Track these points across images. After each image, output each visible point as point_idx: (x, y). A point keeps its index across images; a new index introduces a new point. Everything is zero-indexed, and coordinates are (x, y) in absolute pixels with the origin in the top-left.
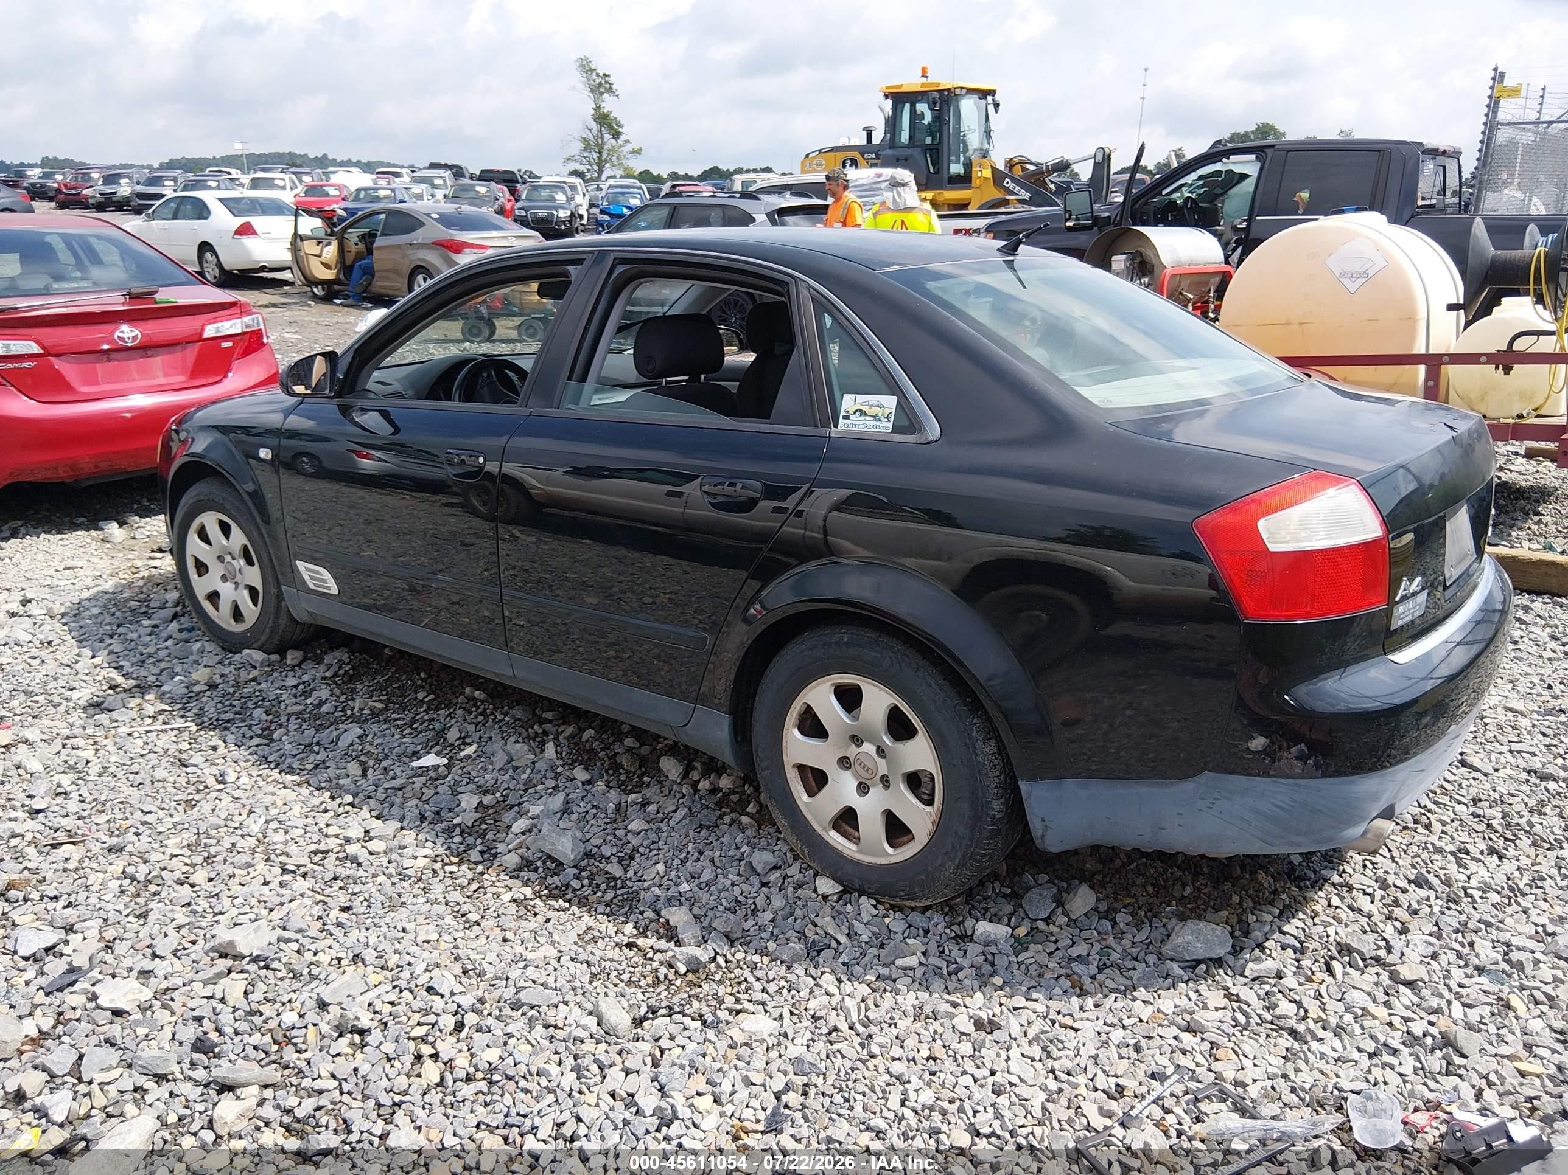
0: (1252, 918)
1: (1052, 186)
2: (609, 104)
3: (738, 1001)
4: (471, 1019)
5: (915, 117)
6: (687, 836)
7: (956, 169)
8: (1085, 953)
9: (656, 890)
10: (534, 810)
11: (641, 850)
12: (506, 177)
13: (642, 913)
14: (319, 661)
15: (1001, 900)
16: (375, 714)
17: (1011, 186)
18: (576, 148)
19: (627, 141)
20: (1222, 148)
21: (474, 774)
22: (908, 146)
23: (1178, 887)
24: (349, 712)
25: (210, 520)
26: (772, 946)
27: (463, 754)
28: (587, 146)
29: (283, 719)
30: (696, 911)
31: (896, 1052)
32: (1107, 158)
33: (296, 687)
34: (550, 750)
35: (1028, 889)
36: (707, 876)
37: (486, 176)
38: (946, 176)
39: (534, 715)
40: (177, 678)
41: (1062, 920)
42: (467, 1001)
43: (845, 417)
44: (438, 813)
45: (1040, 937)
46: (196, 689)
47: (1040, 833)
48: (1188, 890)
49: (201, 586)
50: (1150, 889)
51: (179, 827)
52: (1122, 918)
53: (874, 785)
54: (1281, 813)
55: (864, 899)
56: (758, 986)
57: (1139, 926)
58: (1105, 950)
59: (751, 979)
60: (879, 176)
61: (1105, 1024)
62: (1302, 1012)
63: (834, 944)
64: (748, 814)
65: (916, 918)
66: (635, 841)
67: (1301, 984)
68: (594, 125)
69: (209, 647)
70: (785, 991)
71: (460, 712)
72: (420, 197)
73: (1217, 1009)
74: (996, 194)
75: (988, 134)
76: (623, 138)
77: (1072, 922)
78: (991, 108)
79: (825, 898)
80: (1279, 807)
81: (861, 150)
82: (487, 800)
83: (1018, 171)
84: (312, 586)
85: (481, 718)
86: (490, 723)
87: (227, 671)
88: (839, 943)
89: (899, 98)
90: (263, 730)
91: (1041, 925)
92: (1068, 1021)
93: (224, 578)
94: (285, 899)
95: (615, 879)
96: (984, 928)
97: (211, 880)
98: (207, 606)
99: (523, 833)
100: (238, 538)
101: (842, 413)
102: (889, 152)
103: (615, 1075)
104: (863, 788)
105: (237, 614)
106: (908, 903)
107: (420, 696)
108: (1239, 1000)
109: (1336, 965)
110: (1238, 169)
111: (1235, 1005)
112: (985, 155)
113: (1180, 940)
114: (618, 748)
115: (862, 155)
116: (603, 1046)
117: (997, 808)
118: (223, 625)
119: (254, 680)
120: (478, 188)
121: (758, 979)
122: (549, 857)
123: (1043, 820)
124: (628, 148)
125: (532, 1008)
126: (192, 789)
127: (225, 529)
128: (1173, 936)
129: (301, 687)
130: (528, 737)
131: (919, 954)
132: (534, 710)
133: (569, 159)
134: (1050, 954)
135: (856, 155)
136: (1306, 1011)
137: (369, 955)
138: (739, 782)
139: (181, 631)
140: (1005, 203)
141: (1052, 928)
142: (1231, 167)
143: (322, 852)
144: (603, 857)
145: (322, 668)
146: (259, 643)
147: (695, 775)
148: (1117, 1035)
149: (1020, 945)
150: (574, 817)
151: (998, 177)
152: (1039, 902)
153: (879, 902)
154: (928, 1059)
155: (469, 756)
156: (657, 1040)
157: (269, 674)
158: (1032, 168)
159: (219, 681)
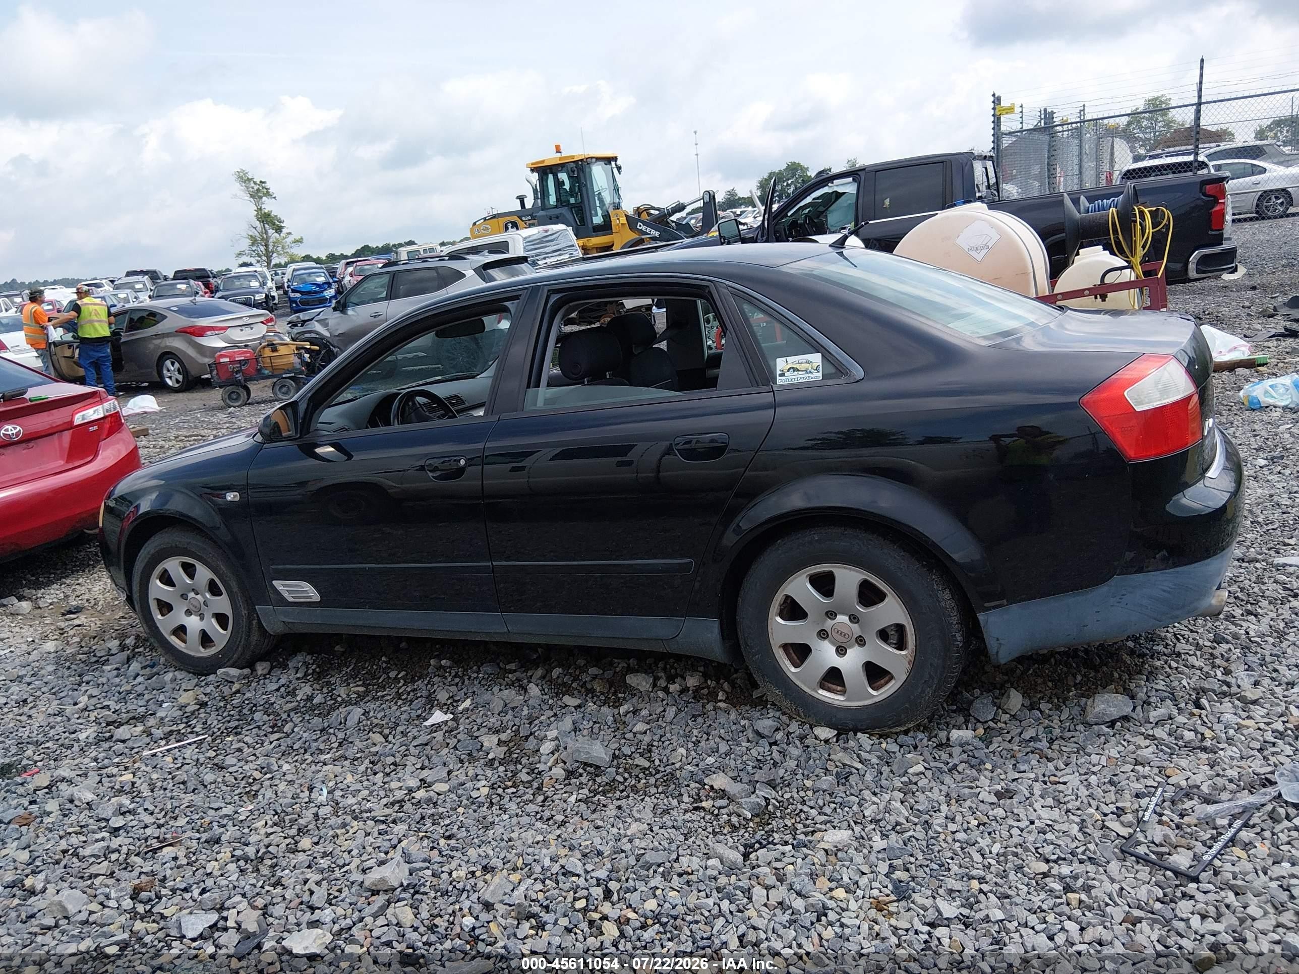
0: (1132, 686)
1: (674, 224)
2: (268, 205)
3: (805, 826)
4: (613, 886)
5: (559, 184)
6: (687, 725)
7: (598, 220)
8: (1034, 735)
9: (689, 767)
10: (552, 734)
11: (655, 743)
12: (198, 274)
13: (688, 786)
14: (285, 667)
15: (953, 715)
16: (361, 697)
17: (644, 228)
18: (245, 244)
19: (290, 233)
20: (825, 176)
21: (479, 721)
22: (556, 207)
23: (1070, 678)
24: (339, 699)
25: (173, 566)
26: (808, 783)
27: (460, 708)
28: (254, 242)
29: (284, 716)
30: (731, 774)
31: (952, 827)
32: (712, 197)
33: (278, 690)
34: (534, 690)
35: (972, 702)
36: (723, 748)
37: (181, 275)
38: (590, 226)
39: (501, 669)
40: (165, 705)
41: (1006, 717)
42: (602, 874)
43: (781, 375)
44: (470, 755)
45: (993, 733)
46: (189, 709)
47: (995, 651)
48: (1079, 678)
49: (165, 623)
50: (1050, 684)
51: (256, 813)
52: (1044, 706)
53: (851, 647)
54: (1166, 595)
55: (859, 735)
56: (814, 812)
57: (1058, 708)
58: (1048, 729)
59: (806, 809)
60: (546, 231)
61: (1080, 774)
62: (1199, 736)
63: (854, 771)
64: (720, 701)
65: (902, 738)
66: (647, 739)
67: (1189, 719)
68: (257, 224)
69: (179, 675)
70: (838, 810)
71: (436, 679)
72: (126, 300)
73: (1147, 747)
74: (634, 236)
75: (617, 189)
76: (285, 231)
77: (1014, 717)
78: (615, 170)
79: (827, 741)
80: (1164, 591)
81: (519, 214)
82: (504, 737)
83: (644, 216)
84: (291, 600)
85: (457, 680)
86: (467, 682)
87: (208, 690)
88: (858, 770)
89: (543, 171)
90: (272, 727)
91: (991, 724)
92: (1052, 779)
93: (189, 613)
94: (395, 841)
95: (648, 769)
96: (955, 734)
97: (317, 844)
98: (174, 641)
99: (553, 753)
100: (204, 574)
101: (778, 372)
102: (542, 213)
103: (759, 893)
104: (841, 651)
105: (206, 639)
106: (894, 730)
107: (392, 674)
108: (1156, 739)
109: (1204, 701)
110: (840, 190)
111: (1156, 742)
112: (617, 207)
113: (1097, 710)
114: (585, 677)
115: (520, 218)
116: (733, 878)
117: (959, 639)
118: (192, 654)
119: (238, 692)
120: (179, 286)
121: (812, 808)
122: (586, 764)
123: (998, 640)
124: (290, 239)
125: (659, 866)
126: (243, 783)
127: (189, 570)
128: (1088, 708)
129: (282, 689)
130: (507, 684)
131: (922, 762)
132: (498, 664)
133: (240, 254)
134: (1010, 741)
135: (515, 218)
136: (1202, 734)
137: (496, 862)
138: (702, 680)
139: (144, 668)
140: (641, 241)
141: (1000, 725)
142: (836, 189)
143: (398, 802)
144: (626, 756)
145: (292, 672)
146: (231, 661)
147: (662, 683)
148: (1093, 779)
149: (986, 740)
150: (585, 732)
151: (632, 222)
152: (984, 708)
153: (871, 735)
154: (978, 826)
155: (468, 709)
156: (769, 863)
157: (248, 685)
158: (656, 212)
159: (206, 699)
